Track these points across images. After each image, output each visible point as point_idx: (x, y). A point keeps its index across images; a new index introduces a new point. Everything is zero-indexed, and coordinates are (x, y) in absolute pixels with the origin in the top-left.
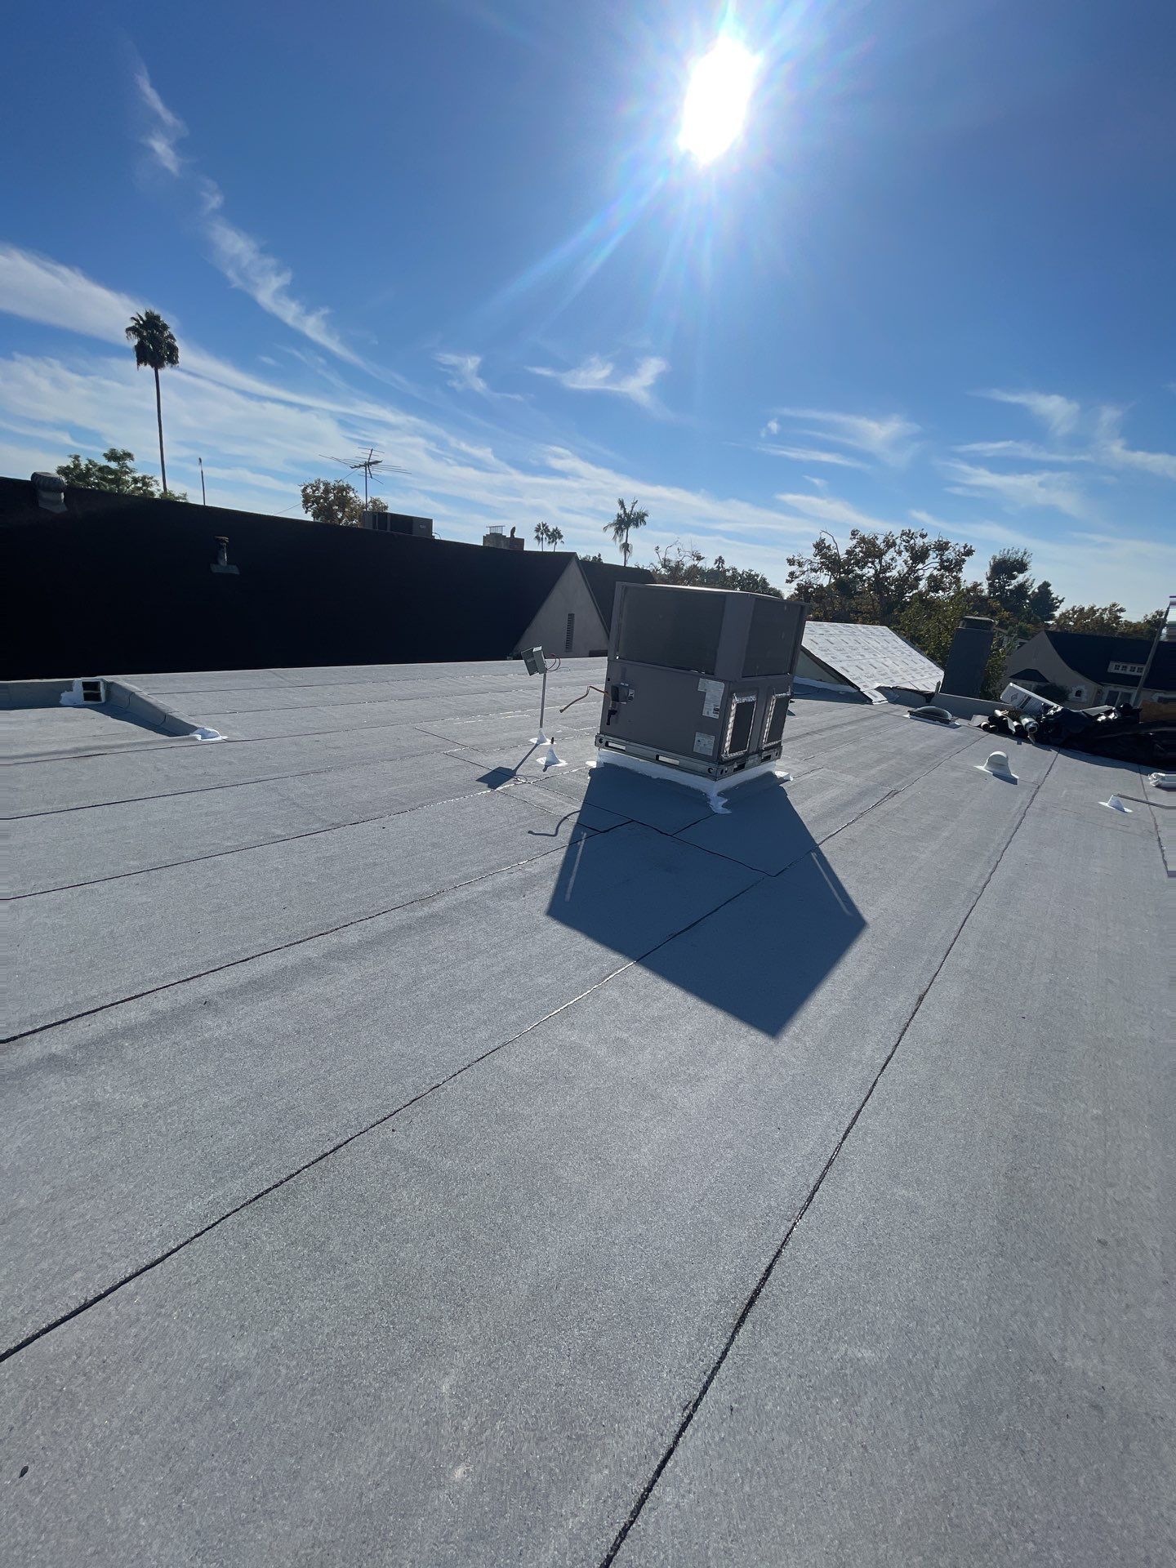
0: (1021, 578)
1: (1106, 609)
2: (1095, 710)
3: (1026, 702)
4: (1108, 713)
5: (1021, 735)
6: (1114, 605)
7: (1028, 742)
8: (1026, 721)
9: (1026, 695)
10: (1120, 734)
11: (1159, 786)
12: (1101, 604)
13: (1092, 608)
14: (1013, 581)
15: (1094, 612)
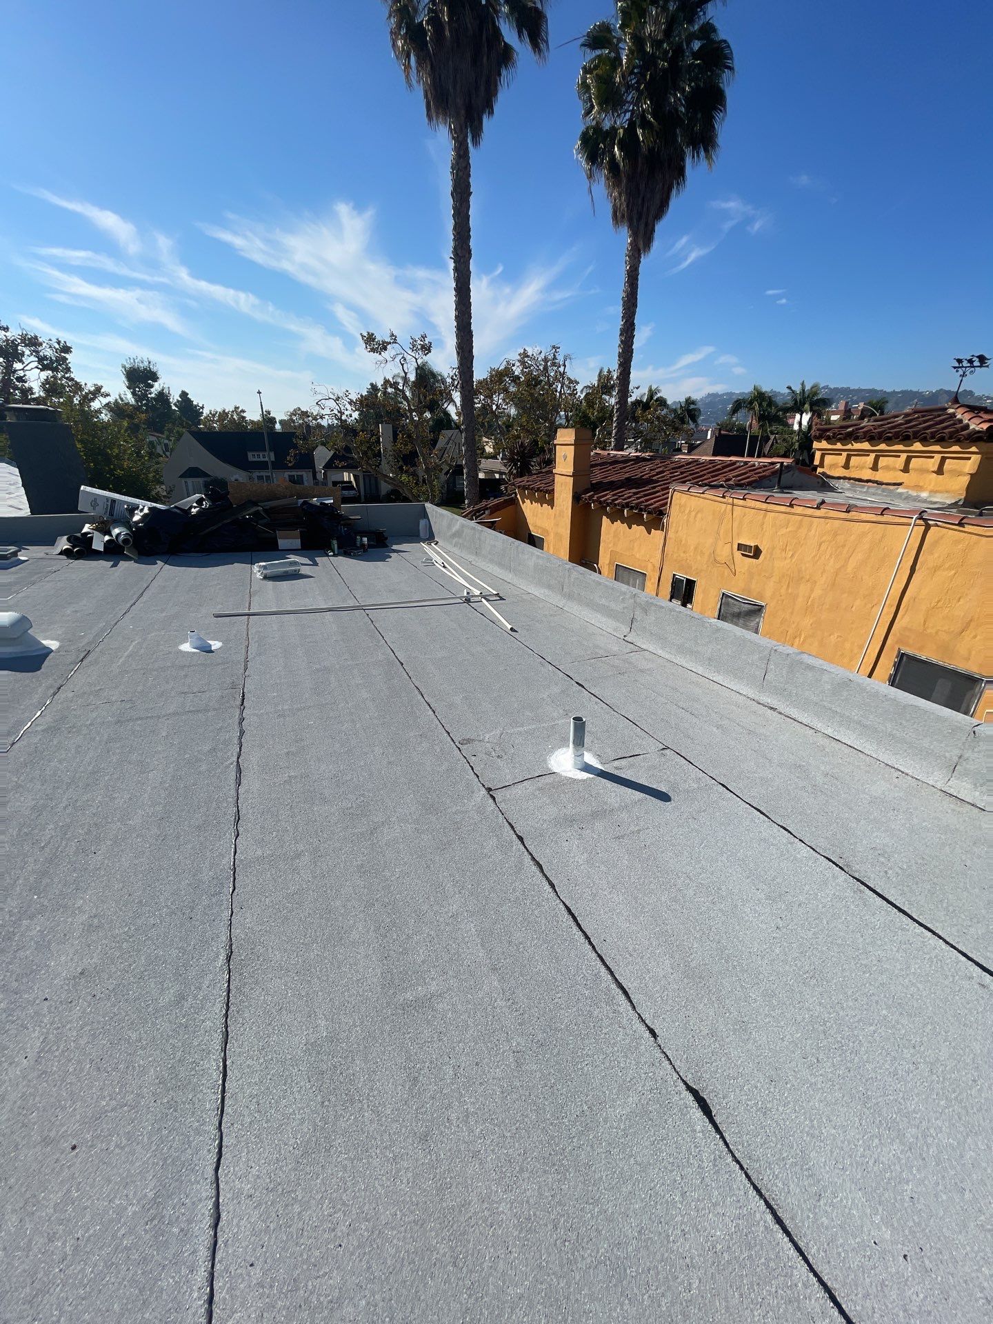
0: (157, 387)
1: (233, 412)
2: (186, 502)
3: (112, 507)
4: (200, 502)
5: (114, 552)
6: (237, 408)
7: (128, 558)
8: (116, 531)
9: (107, 498)
10: (220, 525)
11: (266, 578)
12: (229, 408)
13: (224, 411)
14: (152, 390)
15: (227, 414)
